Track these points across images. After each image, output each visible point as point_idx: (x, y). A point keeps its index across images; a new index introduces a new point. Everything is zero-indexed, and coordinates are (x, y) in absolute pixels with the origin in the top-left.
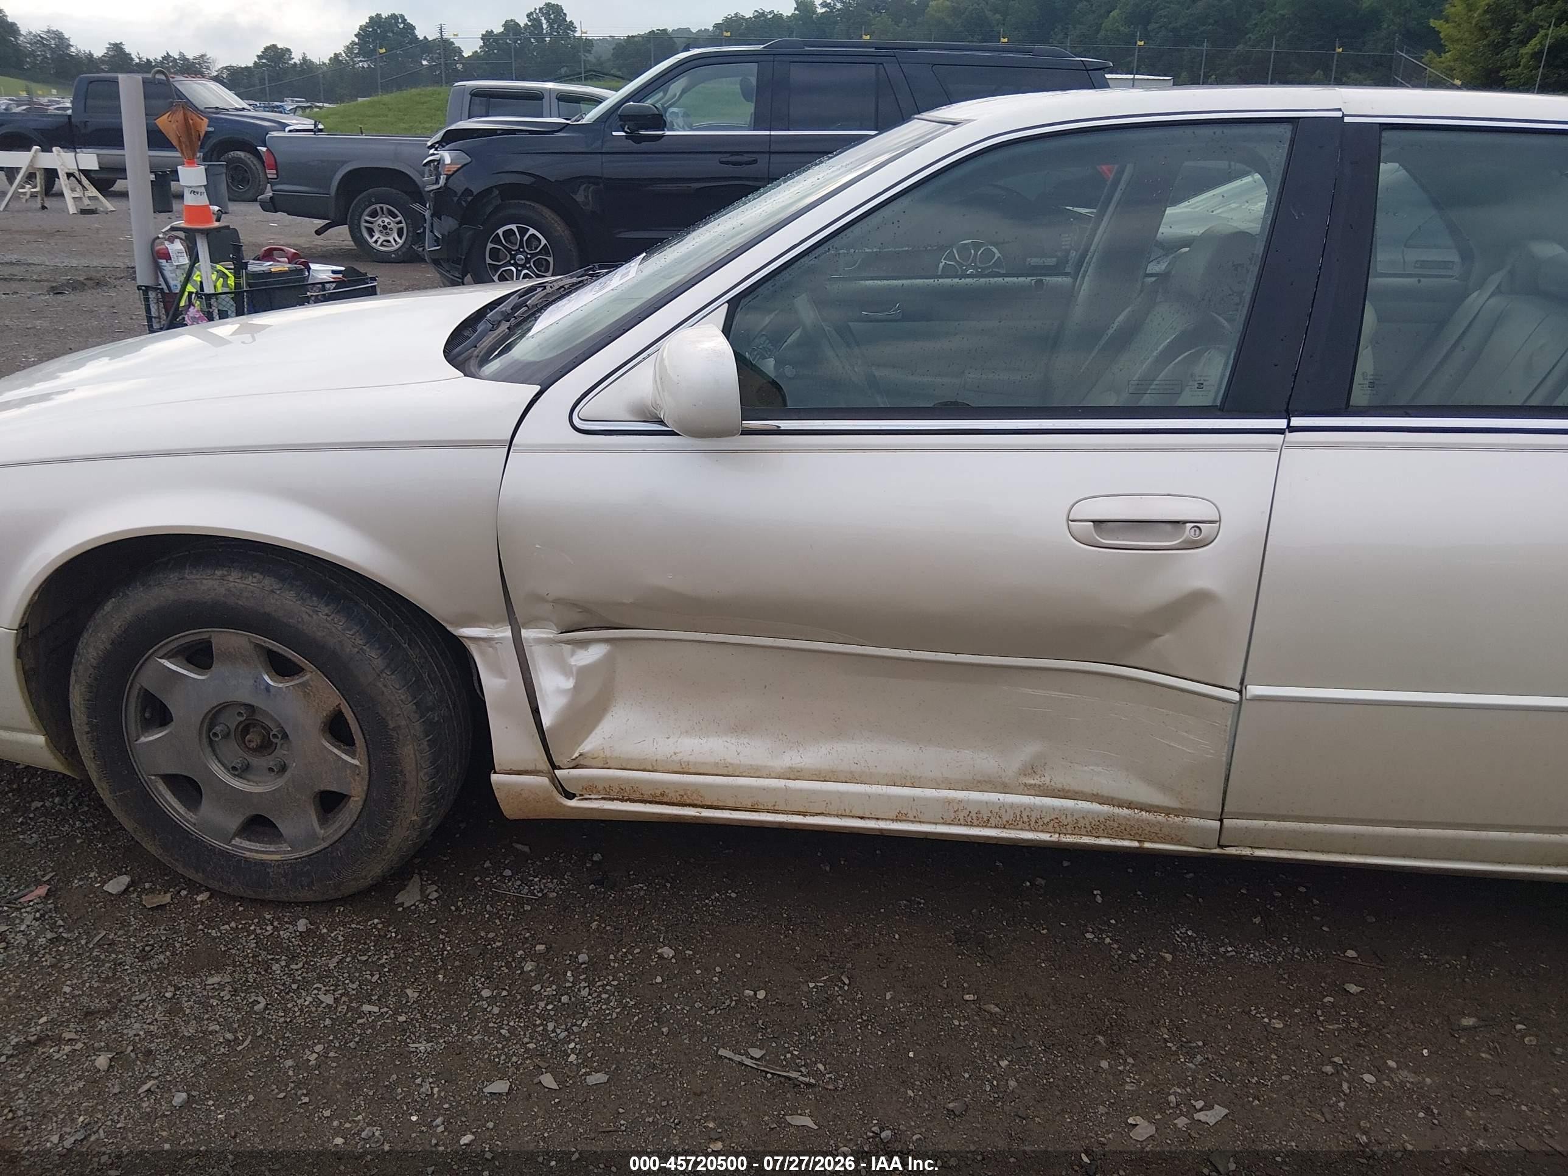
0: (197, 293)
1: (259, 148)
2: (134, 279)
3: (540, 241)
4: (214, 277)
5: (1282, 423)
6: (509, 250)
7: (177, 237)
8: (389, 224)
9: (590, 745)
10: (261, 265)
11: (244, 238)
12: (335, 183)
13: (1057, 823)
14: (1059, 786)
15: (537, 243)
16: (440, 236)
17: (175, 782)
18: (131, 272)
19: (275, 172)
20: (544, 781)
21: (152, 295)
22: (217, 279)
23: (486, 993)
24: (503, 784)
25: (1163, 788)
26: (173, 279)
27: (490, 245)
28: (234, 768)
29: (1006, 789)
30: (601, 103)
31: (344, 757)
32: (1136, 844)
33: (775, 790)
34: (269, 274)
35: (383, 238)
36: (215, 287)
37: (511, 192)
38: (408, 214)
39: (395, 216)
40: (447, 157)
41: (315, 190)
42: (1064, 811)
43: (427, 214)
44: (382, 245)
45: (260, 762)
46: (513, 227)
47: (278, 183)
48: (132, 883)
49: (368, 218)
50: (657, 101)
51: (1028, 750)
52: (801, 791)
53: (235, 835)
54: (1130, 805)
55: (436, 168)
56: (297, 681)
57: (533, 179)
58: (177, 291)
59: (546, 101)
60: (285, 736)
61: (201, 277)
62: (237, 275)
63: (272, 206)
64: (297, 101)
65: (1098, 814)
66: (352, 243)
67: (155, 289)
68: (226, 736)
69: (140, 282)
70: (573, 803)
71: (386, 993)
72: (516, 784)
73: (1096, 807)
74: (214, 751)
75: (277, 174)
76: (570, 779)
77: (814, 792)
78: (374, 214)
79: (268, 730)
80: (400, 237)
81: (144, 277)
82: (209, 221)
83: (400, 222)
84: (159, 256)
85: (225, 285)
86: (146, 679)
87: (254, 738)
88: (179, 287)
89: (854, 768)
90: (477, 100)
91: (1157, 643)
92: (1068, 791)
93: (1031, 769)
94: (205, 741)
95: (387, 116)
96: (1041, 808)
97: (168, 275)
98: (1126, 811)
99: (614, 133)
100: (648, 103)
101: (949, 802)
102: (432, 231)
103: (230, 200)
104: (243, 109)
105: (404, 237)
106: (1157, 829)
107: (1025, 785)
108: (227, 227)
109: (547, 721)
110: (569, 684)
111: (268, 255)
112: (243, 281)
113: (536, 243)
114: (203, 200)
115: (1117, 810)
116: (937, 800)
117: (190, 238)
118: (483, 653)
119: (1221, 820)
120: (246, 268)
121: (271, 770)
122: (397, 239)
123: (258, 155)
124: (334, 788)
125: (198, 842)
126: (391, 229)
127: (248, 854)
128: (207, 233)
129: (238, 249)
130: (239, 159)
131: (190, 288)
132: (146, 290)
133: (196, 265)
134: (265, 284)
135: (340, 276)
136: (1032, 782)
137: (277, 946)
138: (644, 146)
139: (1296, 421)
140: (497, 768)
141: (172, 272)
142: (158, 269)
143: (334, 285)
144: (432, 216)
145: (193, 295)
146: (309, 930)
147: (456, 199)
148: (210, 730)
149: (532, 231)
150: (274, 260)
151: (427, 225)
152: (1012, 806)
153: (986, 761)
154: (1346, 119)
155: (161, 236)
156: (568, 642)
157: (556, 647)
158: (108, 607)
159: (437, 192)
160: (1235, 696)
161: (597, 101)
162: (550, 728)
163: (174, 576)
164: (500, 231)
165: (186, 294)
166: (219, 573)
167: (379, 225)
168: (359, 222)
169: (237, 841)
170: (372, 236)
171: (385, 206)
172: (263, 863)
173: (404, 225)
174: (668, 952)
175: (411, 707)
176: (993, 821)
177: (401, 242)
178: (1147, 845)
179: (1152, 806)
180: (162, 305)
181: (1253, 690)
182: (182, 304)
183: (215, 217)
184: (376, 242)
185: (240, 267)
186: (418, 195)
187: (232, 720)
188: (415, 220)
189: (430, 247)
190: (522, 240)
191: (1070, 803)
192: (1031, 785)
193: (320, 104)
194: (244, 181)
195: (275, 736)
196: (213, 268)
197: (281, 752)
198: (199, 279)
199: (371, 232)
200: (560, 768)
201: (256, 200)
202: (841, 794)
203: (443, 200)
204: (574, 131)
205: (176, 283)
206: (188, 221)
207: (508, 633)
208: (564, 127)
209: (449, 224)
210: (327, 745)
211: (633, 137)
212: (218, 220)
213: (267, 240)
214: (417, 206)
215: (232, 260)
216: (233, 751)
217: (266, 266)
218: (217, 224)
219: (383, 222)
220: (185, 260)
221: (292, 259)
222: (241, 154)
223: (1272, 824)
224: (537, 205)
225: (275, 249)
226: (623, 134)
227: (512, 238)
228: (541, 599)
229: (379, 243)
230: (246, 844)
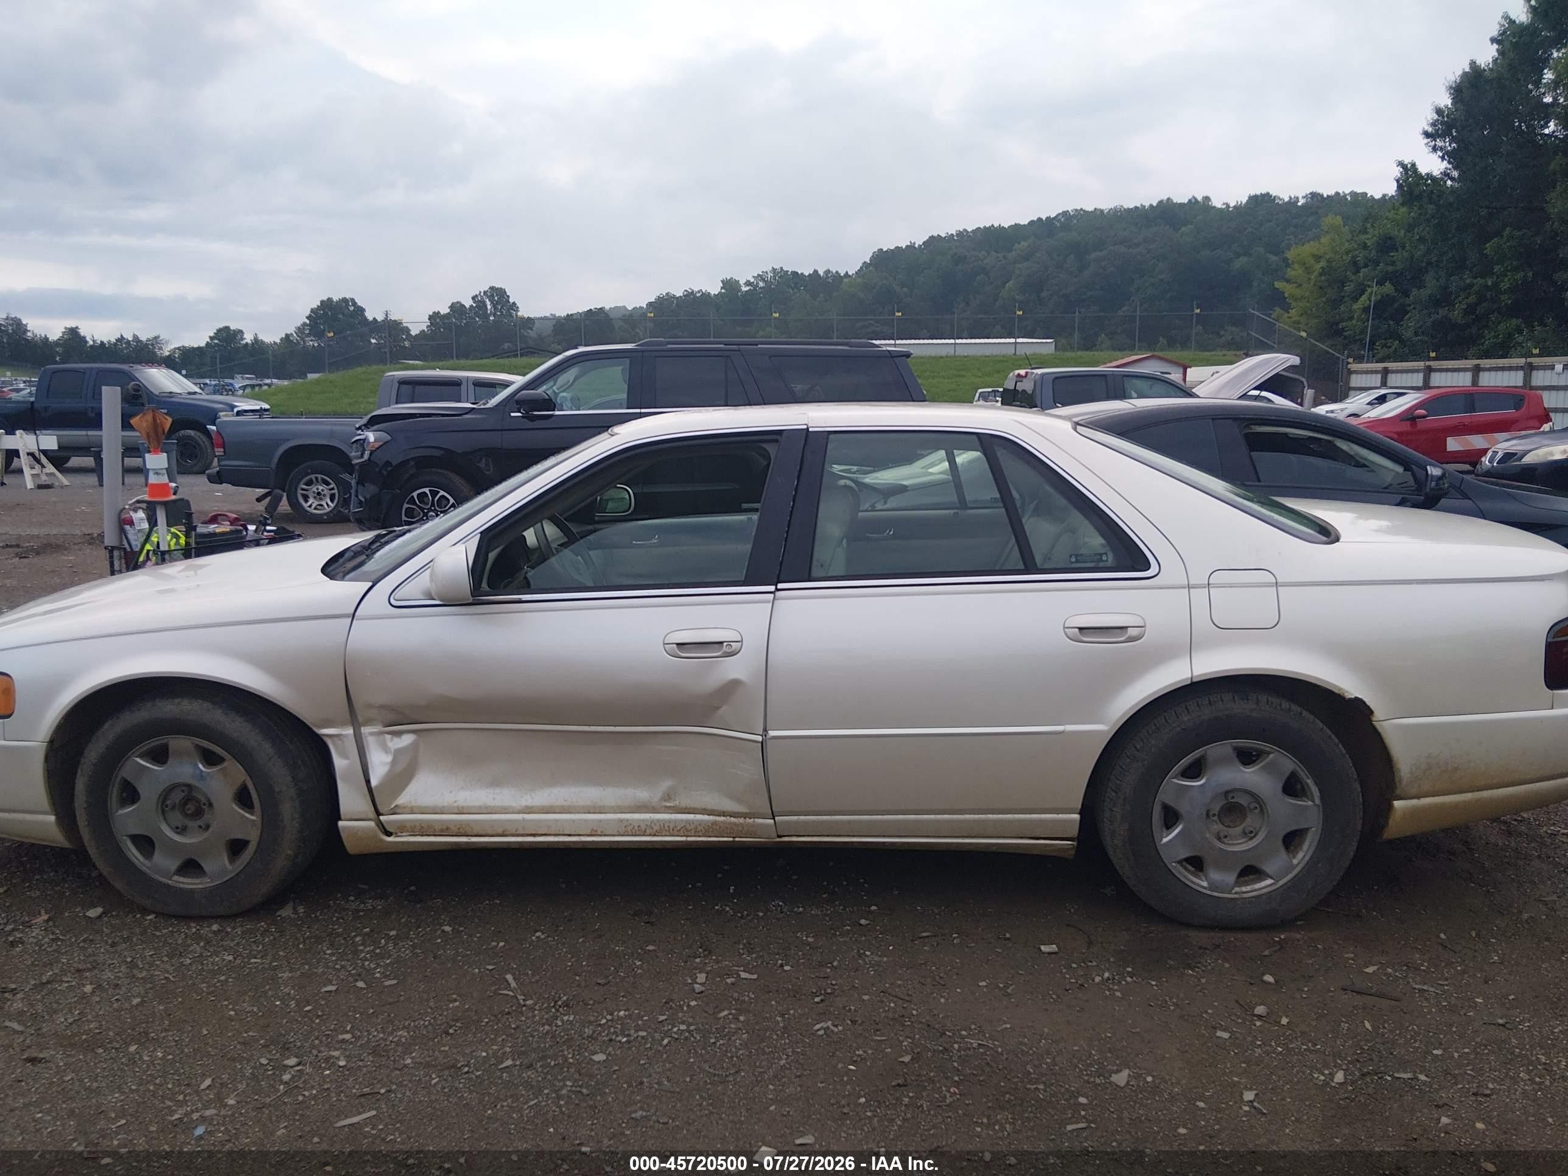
0: (154, 551)
1: (208, 427)
2: (103, 542)
3: (448, 500)
4: (169, 538)
5: (772, 588)
6: (422, 509)
7: (140, 508)
8: (322, 490)
9: (402, 800)
10: (207, 527)
11: (194, 508)
12: (276, 460)
13: (685, 829)
14: (684, 806)
15: (446, 502)
16: (363, 500)
17: (137, 839)
18: (101, 536)
19: (222, 450)
20: (372, 824)
21: (116, 553)
22: (171, 539)
23: (329, 952)
24: (345, 828)
25: (739, 801)
26: (135, 540)
27: (406, 506)
28: (177, 828)
29: (655, 811)
30: (508, 386)
31: (247, 815)
32: (731, 839)
33: (516, 821)
34: (214, 534)
35: (316, 503)
36: (169, 545)
37: (423, 463)
38: (340, 483)
39: (328, 484)
40: (371, 436)
41: (258, 464)
42: (688, 821)
43: (353, 482)
44: (315, 509)
45: (192, 824)
46: (427, 490)
47: (225, 460)
48: (103, 913)
49: (304, 487)
50: (548, 389)
51: (666, 784)
52: (532, 820)
53: (174, 874)
54: (723, 814)
55: (362, 445)
56: (219, 767)
57: (442, 452)
58: (138, 550)
59: (463, 387)
60: (211, 805)
61: (158, 538)
62: (187, 536)
63: (218, 479)
64: (247, 378)
65: (708, 821)
66: (289, 508)
67: (119, 548)
68: (173, 808)
69: (106, 544)
70: (391, 839)
71: (266, 955)
72: (353, 828)
73: (706, 817)
74: (165, 819)
75: (224, 452)
76: (390, 822)
77: (540, 821)
78: (310, 483)
79: (198, 801)
80: (332, 501)
81: (110, 540)
82: (168, 495)
83: (333, 489)
84: (124, 522)
85: (177, 543)
86: (126, 771)
87: (191, 808)
88: (139, 546)
89: (564, 803)
90: (404, 387)
91: (721, 711)
92: (690, 808)
93: (668, 797)
94: (160, 813)
95: (332, 392)
96: (675, 821)
97: (130, 536)
98: (722, 818)
99: (512, 414)
100: (540, 391)
101: (621, 821)
102: (357, 496)
103: (179, 473)
104: (195, 393)
105: (336, 501)
106: (740, 828)
107: (666, 807)
108: (182, 500)
109: (374, 783)
110: (389, 759)
111: (214, 520)
112: (192, 541)
113: (444, 502)
114: (164, 479)
115: (717, 818)
116: (614, 820)
117: (151, 510)
118: (334, 744)
119: (774, 819)
120: (195, 530)
121: (200, 827)
122: (330, 503)
123: (207, 433)
124: (239, 836)
125: (151, 879)
126: (324, 495)
127: (182, 886)
128: (165, 504)
129: (189, 516)
130: (189, 437)
131: (148, 547)
132: (111, 550)
133: (155, 529)
134: (210, 542)
135: (272, 534)
136: (669, 804)
137: (197, 937)
138: (538, 424)
139: (780, 586)
140: (342, 817)
141: (136, 534)
142: (122, 532)
143: (267, 541)
144: (358, 483)
145: (151, 553)
146: (219, 930)
147: (377, 469)
148: (163, 804)
149: (442, 493)
150: (218, 523)
151: (353, 491)
152: (658, 820)
153: (642, 794)
154: (811, 429)
155: (127, 507)
156: (389, 733)
157: (381, 737)
158: (106, 726)
159: (362, 465)
160: (760, 738)
161: (506, 385)
162: (376, 787)
163: (149, 704)
164: (415, 494)
165: (145, 552)
166: (176, 701)
167: (314, 492)
168: (296, 489)
169: (176, 878)
170: (306, 501)
171: (319, 476)
172: (192, 891)
173: (336, 491)
174: (447, 929)
175: (289, 778)
176: (648, 832)
177: (332, 505)
178: (737, 839)
179: (735, 813)
180: (123, 561)
181: (772, 733)
182: (141, 559)
183: (172, 491)
184: (310, 506)
185: (190, 529)
186: (349, 467)
187: (177, 797)
188: (344, 487)
189: (354, 509)
190: (433, 500)
191: (691, 817)
192: (669, 807)
193: (268, 381)
194: (192, 456)
195: (204, 804)
196: (169, 531)
197: (207, 817)
198: (156, 540)
199: (306, 498)
200: (382, 815)
201: (203, 472)
202: (557, 821)
203: (368, 471)
204: (481, 414)
205: (136, 544)
206: (151, 495)
207: (350, 731)
208: (471, 411)
209: (371, 489)
210: (236, 808)
211: (527, 417)
212: (175, 494)
213: (213, 508)
214: (346, 476)
215: (184, 524)
216: (177, 818)
217: (212, 528)
218: (173, 497)
219: (317, 489)
220: (145, 525)
221: (233, 522)
222: (191, 433)
223: (802, 818)
224: (446, 472)
225: (220, 515)
226: (519, 414)
227: (425, 499)
228: (370, 706)
229: (313, 507)
230: (181, 879)
